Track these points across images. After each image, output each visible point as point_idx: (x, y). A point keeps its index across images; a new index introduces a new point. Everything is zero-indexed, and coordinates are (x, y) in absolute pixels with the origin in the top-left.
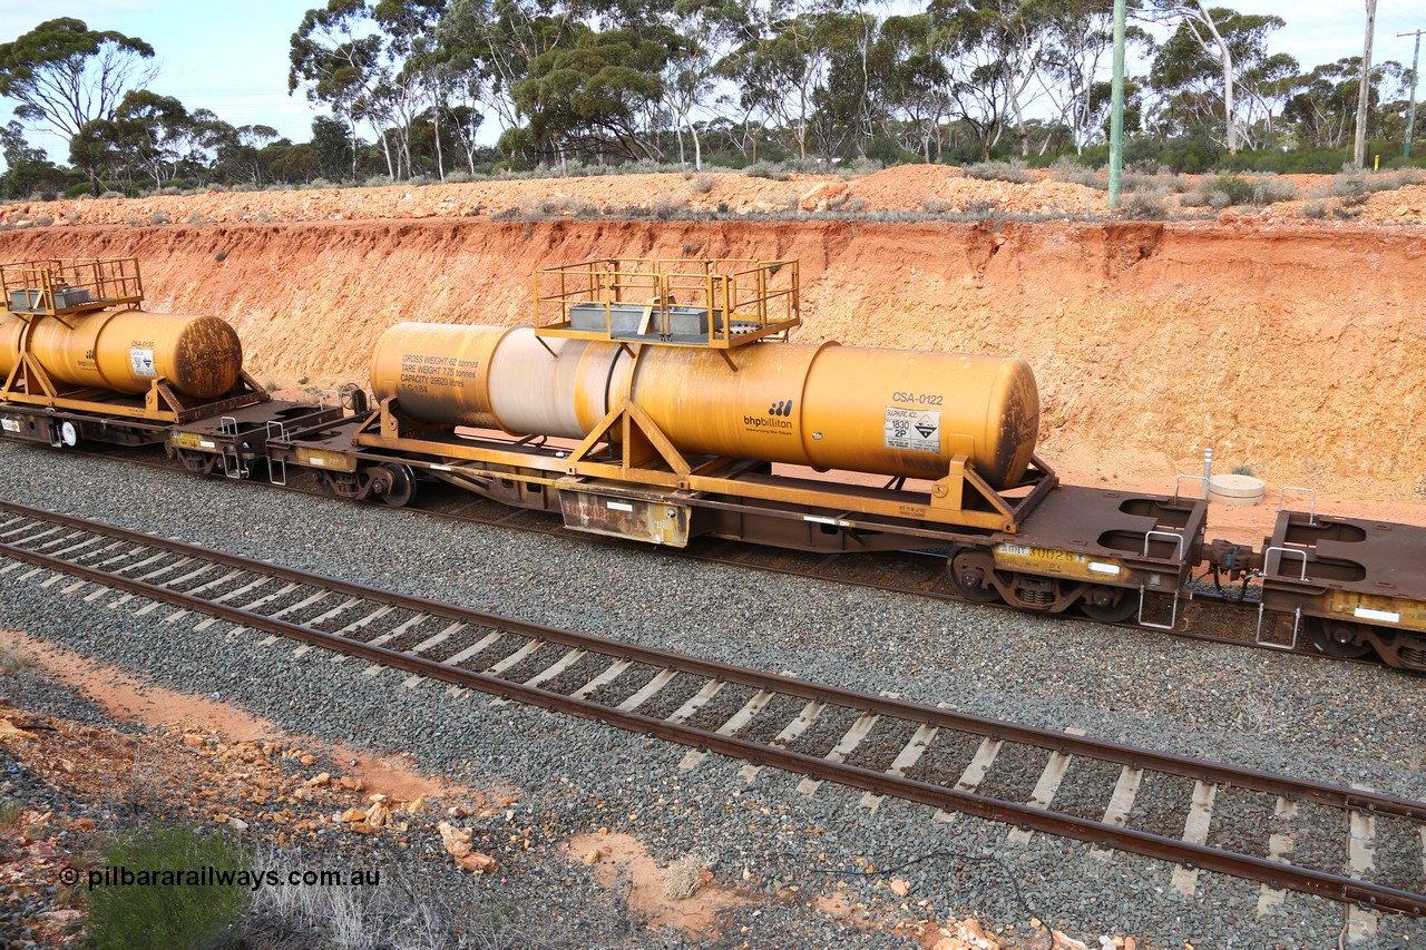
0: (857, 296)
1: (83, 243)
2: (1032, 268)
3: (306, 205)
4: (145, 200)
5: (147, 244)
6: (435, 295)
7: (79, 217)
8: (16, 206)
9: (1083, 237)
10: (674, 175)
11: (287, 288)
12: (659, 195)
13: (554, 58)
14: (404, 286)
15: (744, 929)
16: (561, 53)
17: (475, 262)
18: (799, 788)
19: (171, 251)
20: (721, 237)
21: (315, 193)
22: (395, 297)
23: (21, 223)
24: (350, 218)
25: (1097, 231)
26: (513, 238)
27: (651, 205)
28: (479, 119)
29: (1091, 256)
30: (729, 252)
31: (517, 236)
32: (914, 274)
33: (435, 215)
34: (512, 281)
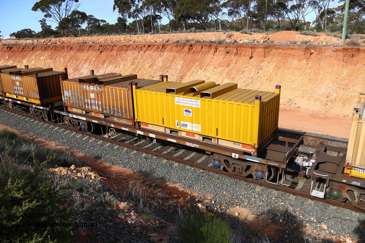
0: (274, 66)
1: (65, 48)
2: (322, 59)
3: (122, 39)
4: (80, 38)
5: (81, 49)
6: (158, 63)
7: (64, 42)
8: (48, 39)
9: (336, 51)
10: (221, 33)
11: (119, 60)
12: (217, 38)
13: (185, 2)
14: (150, 60)
17: (169, 54)
18: (290, 198)
19: (88, 50)
20: (236, 49)
21: (125, 36)
22: (148, 63)
23: (49, 43)
24: (134, 43)
25: (341, 49)
26: (179, 48)
27: (215, 40)
28: (161, 18)
29: (339, 56)
30: (238, 53)
31: (180, 48)
32: (290, 60)
33: (157, 42)
34: (179, 59)
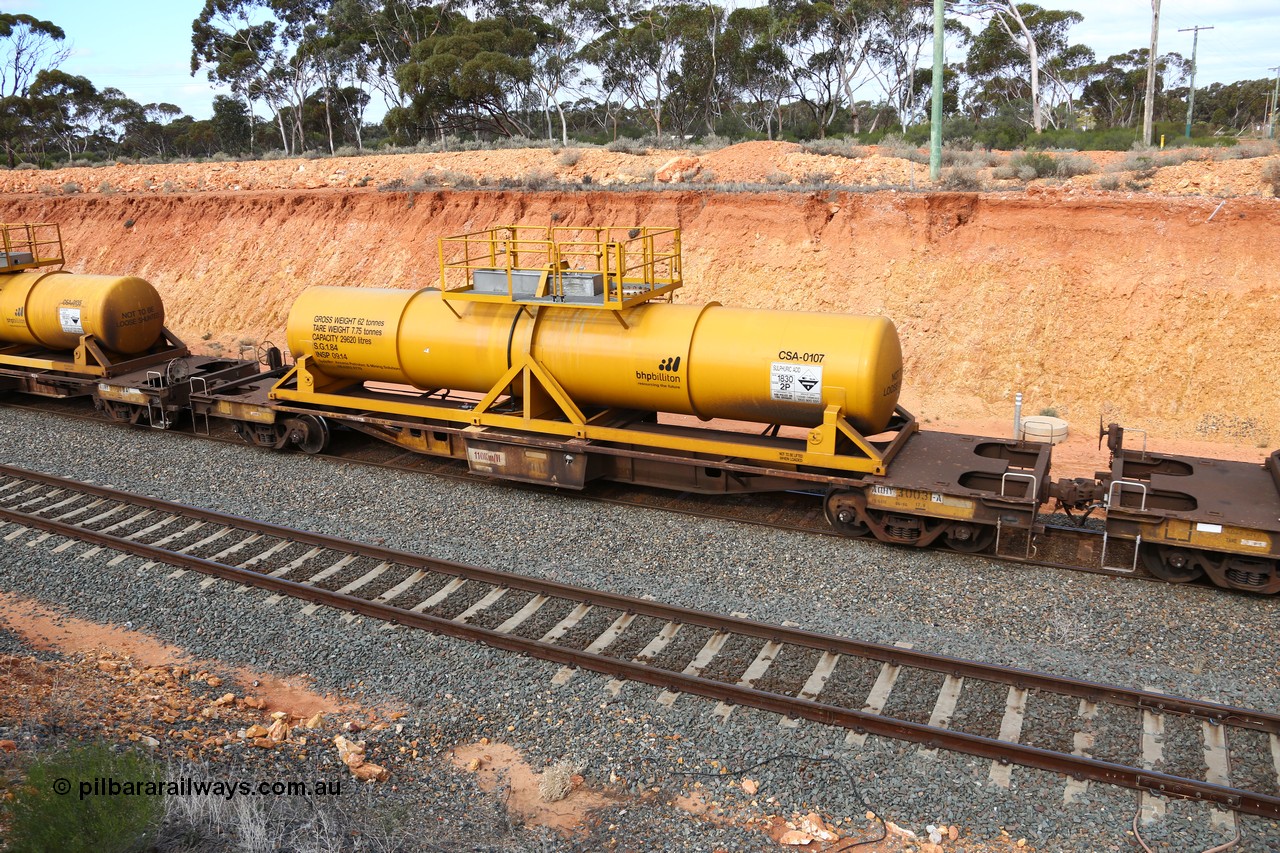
0: (708, 259)
2: (863, 234)
3: (208, 177)
4: (58, 171)
5: (60, 212)
6: (327, 259)
9: (907, 206)
10: (543, 150)
11: (191, 252)
12: (529, 168)
13: (435, 44)
14: (298, 251)
15: (612, 826)
16: (440, 40)
17: (363, 229)
18: (660, 700)
19: (83, 218)
20: (586, 205)
21: (216, 166)
22: (290, 260)
24: (249, 189)
25: (920, 200)
26: (397, 207)
27: (522, 177)
28: (366, 99)
29: (915, 222)
30: (593, 219)
31: (401, 205)
32: (758, 238)
33: (326, 186)
34: (397, 246)
